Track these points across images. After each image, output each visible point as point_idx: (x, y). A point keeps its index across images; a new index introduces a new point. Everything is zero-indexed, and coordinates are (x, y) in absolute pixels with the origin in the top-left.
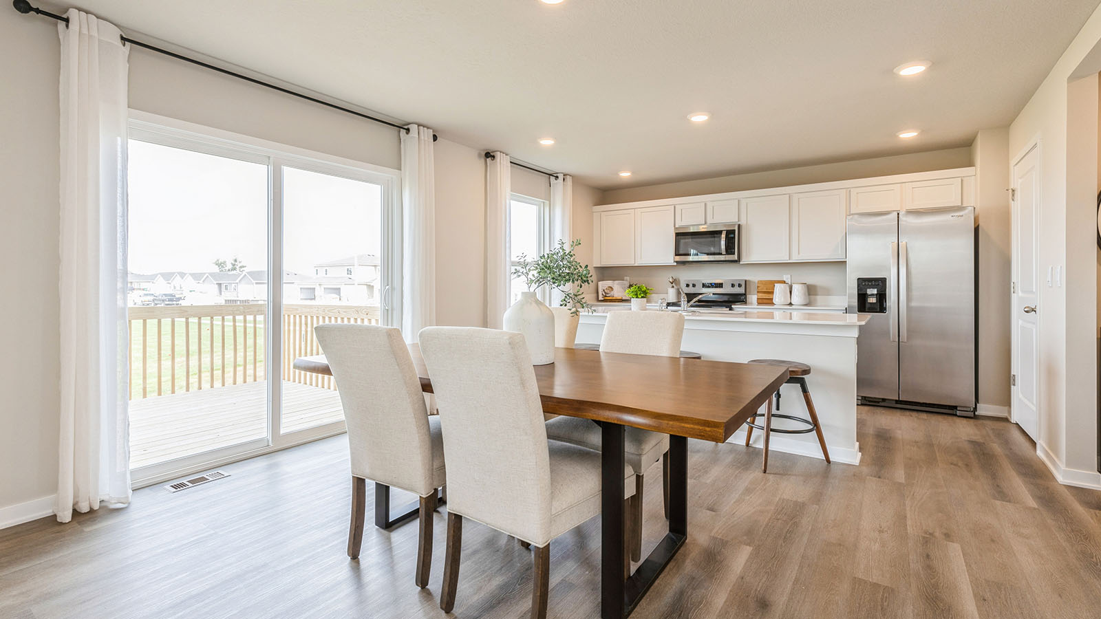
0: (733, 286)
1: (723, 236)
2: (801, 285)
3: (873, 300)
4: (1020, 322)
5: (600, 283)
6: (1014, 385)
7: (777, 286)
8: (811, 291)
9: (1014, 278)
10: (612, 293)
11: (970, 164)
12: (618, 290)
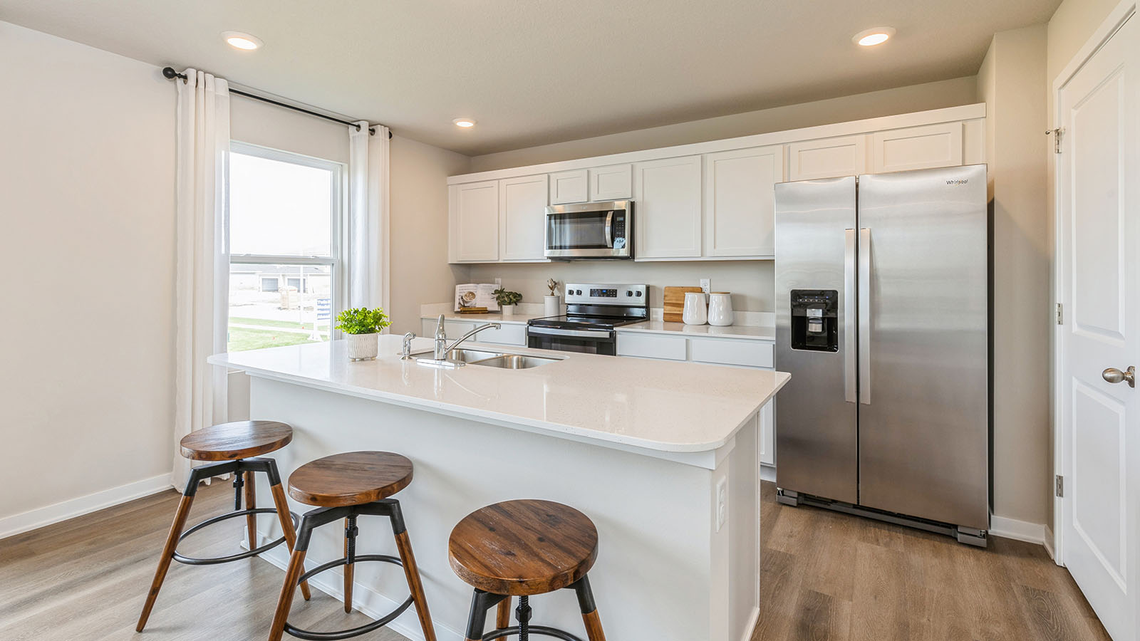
0: (630, 294)
1: (609, 218)
2: (721, 296)
3: (815, 328)
4: (1075, 382)
5: (458, 287)
6: (1061, 495)
7: (689, 296)
8: (736, 303)
9: (1060, 296)
10: (473, 301)
11: (975, 96)
12: (483, 296)
